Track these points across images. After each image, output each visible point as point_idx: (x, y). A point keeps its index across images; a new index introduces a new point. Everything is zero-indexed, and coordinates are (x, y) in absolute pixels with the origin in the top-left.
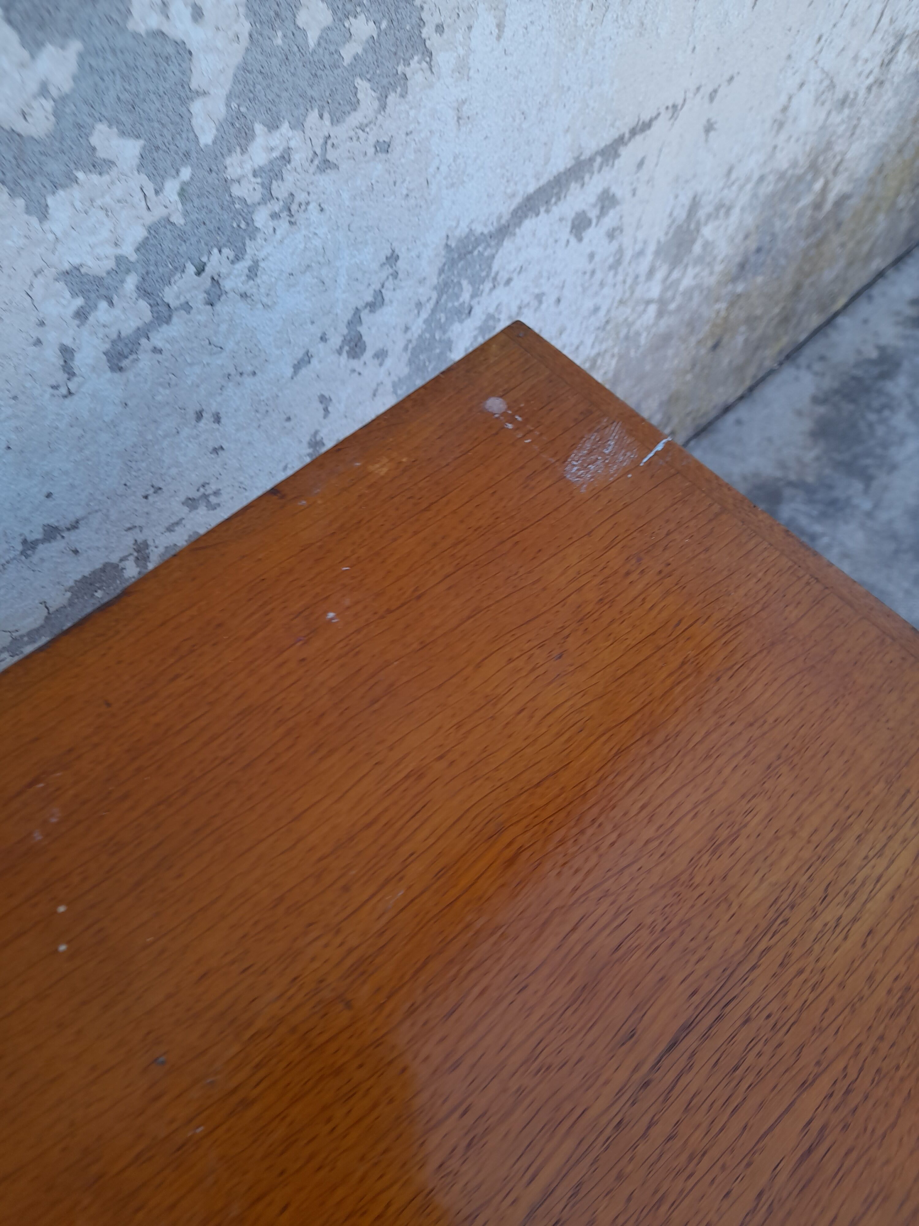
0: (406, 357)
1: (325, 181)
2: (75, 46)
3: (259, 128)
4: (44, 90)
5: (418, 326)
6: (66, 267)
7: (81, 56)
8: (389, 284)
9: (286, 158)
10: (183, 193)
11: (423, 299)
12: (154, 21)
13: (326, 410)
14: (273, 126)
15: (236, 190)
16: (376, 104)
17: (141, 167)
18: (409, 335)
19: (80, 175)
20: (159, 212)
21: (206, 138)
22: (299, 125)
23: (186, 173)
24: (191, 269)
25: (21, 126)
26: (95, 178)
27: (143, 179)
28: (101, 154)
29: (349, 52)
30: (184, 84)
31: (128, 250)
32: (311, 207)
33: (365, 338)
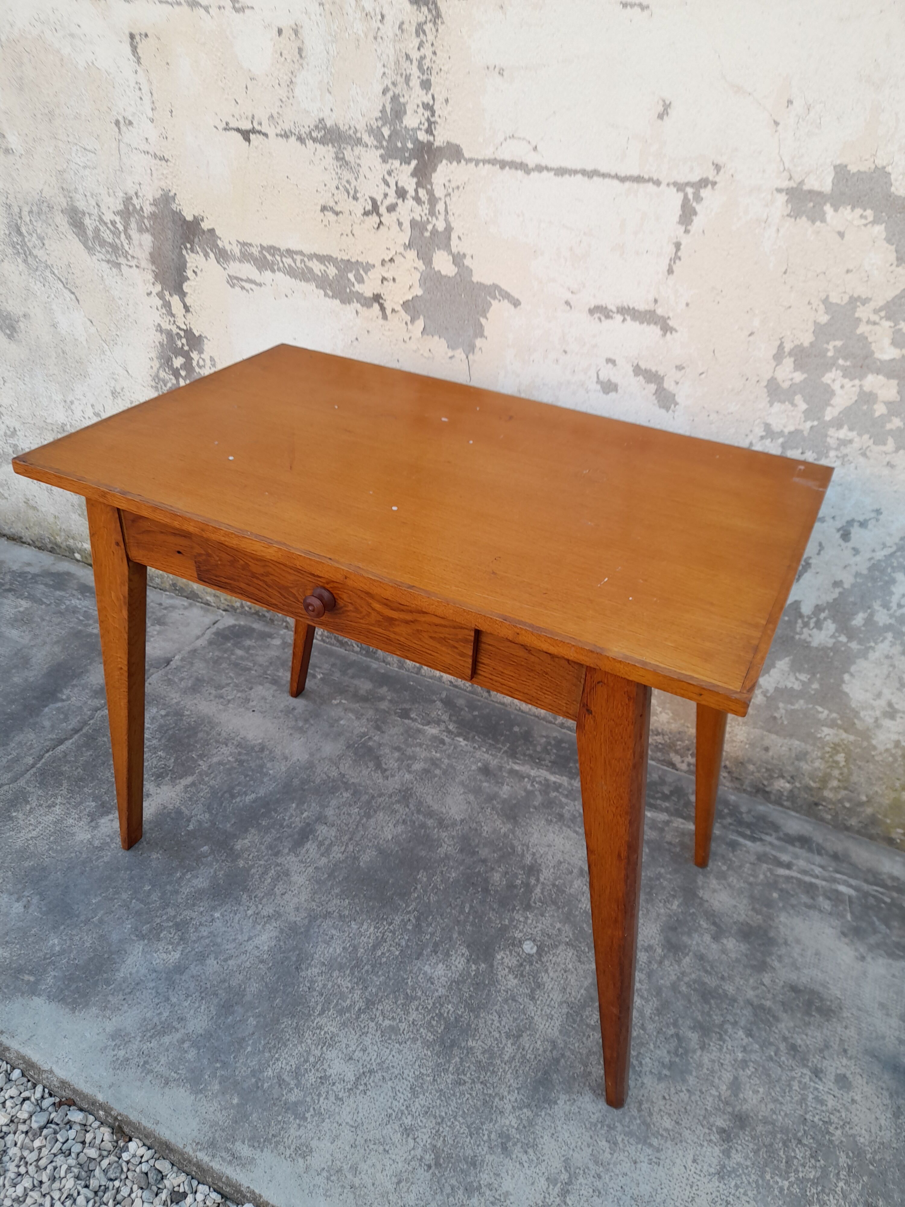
0: (869, 564)
1: (862, 460)
2: (805, 376)
3: (846, 427)
4: (792, 379)
5: (880, 555)
6: (768, 422)
7: (805, 379)
8: (873, 522)
9: (851, 441)
10: (812, 427)
11: (888, 544)
12: (829, 382)
13: (820, 551)
14: (851, 429)
15: (828, 439)
16: (894, 449)
17: (803, 412)
18: (874, 555)
19: (787, 403)
20: (801, 427)
21: (828, 418)
22: (860, 435)
23: (816, 423)
24: (800, 451)
25: (781, 383)
26: (790, 406)
27: (803, 416)
28: (796, 402)
29: (889, 426)
30: (829, 400)
31: (786, 431)
32: (853, 465)
33: (852, 535)
